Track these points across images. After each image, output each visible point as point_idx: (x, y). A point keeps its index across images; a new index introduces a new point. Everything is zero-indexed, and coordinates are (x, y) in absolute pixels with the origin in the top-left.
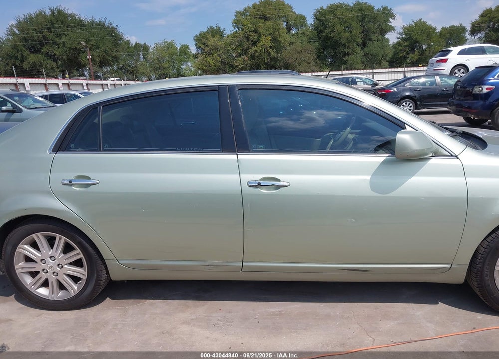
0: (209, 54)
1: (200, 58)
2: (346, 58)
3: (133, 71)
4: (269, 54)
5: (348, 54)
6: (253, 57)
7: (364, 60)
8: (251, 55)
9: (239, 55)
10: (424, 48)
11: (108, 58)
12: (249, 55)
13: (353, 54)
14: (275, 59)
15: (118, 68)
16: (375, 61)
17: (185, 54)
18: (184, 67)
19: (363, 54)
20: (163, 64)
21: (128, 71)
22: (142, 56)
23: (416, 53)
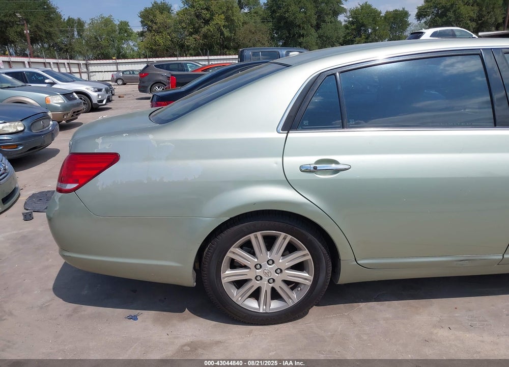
0: (158, 32)
1: (149, 35)
2: (301, 40)
3: (67, 50)
4: (222, 34)
5: (303, 36)
6: (205, 36)
7: (319, 41)
8: (203, 34)
9: (191, 34)
10: (370, 32)
11: (40, 33)
12: (201, 34)
13: (307, 35)
14: (228, 39)
15: (49, 46)
16: (329, 43)
17: (126, 31)
18: (125, 46)
19: (318, 36)
20: (101, 42)
21: (61, 49)
22: (76, 33)
23: (363, 37)
